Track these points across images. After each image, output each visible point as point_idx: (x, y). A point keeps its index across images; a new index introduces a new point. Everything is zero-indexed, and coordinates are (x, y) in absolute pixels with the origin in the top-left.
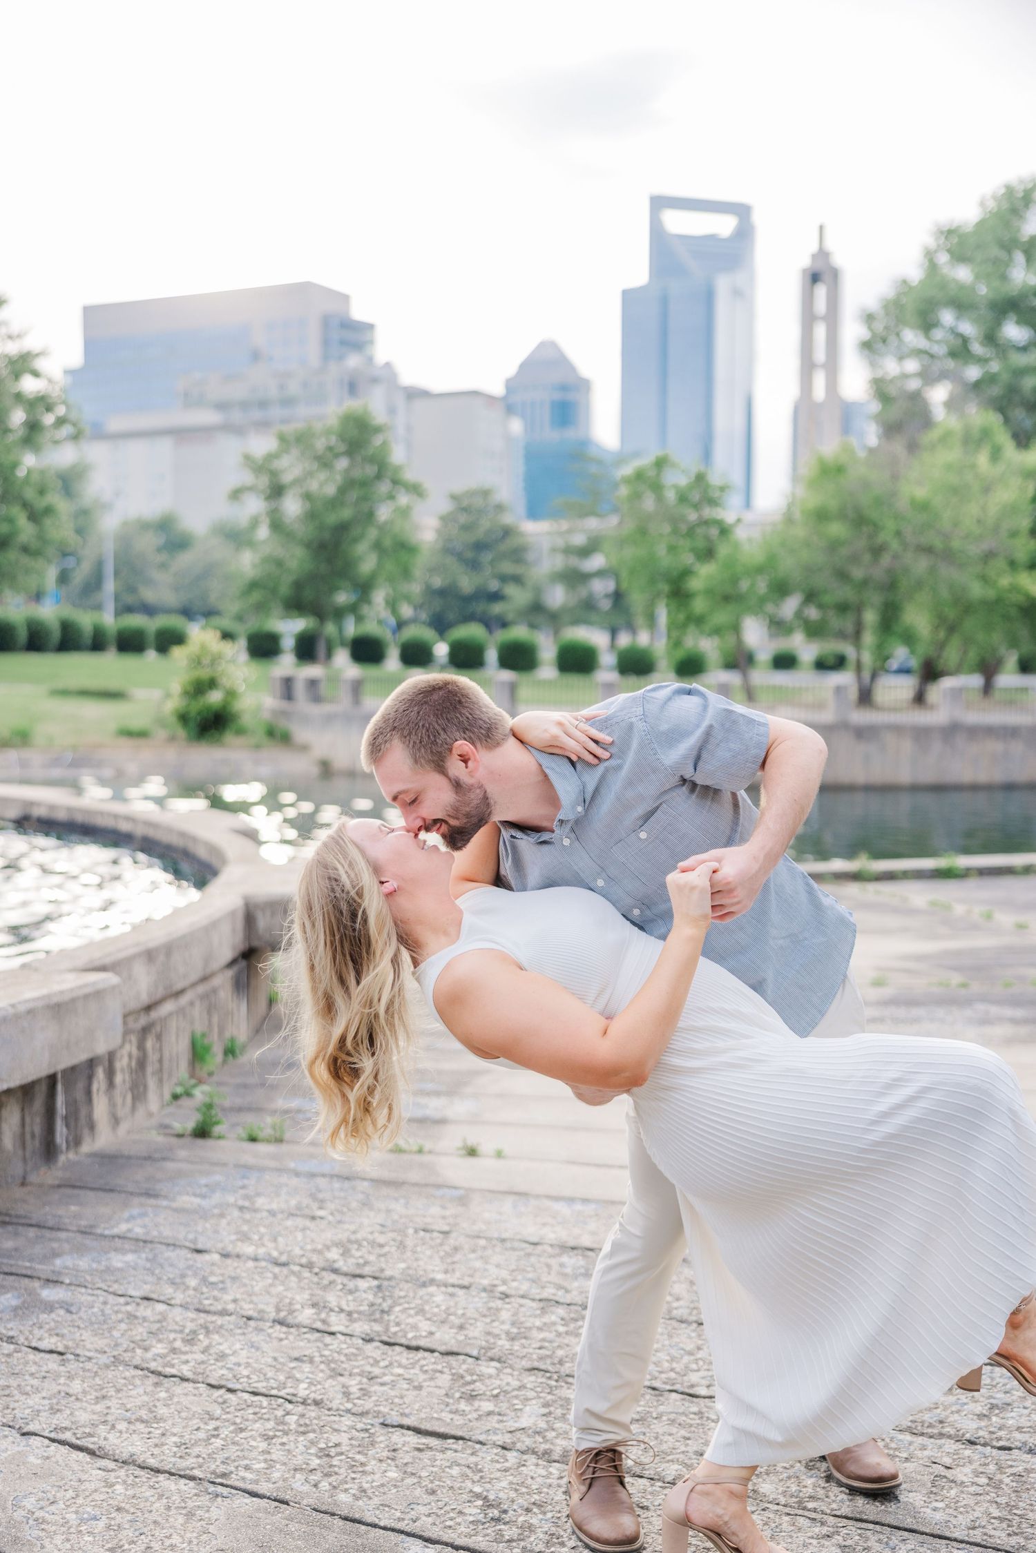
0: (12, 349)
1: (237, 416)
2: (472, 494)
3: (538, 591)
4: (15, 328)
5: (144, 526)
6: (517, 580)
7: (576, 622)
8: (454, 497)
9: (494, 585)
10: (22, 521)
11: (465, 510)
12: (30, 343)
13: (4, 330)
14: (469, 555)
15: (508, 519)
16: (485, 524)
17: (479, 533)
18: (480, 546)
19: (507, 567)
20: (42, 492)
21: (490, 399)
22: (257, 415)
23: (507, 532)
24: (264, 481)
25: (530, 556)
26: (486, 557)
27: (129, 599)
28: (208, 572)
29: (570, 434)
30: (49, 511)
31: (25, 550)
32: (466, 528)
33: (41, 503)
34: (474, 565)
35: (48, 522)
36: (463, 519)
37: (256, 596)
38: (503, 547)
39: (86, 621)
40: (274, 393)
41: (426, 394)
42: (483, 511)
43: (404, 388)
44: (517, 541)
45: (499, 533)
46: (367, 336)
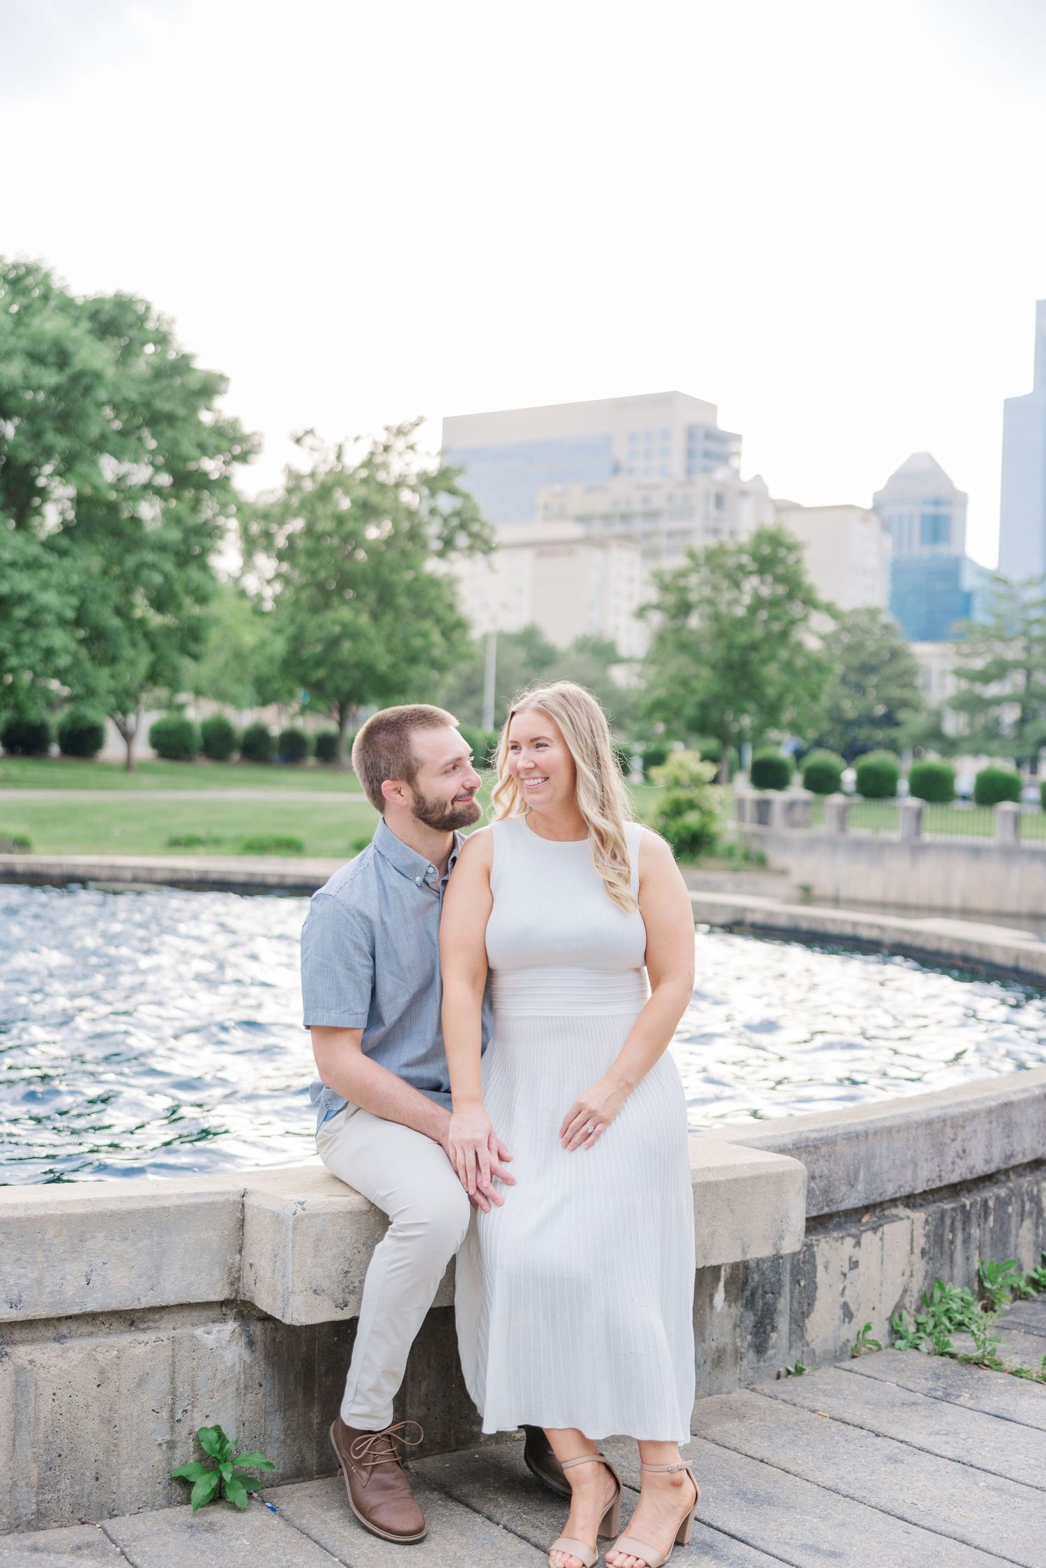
1: (598, 529)
2: (857, 613)
3: (938, 715)
6: (910, 705)
9: (881, 710)
11: (849, 631)
14: (855, 679)
15: (894, 641)
16: (871, 646)
17: (865, 655)
18: (865, 669)
19: (895, 692)
21: (866, 513)
22: (619, 528)
23: (895, 654)
24: (671, 599)
25: (919, 681)
26: (873, 680)
29: (942, 550)
32: (852, 649)
36: (847, 639)
38: (888, 671)
40: (637, 506)
41: (796, 508)
42: (867, 632)
43: (774, 501)
44: (904, 664)
45: (886, 655)
46: (733, 447)
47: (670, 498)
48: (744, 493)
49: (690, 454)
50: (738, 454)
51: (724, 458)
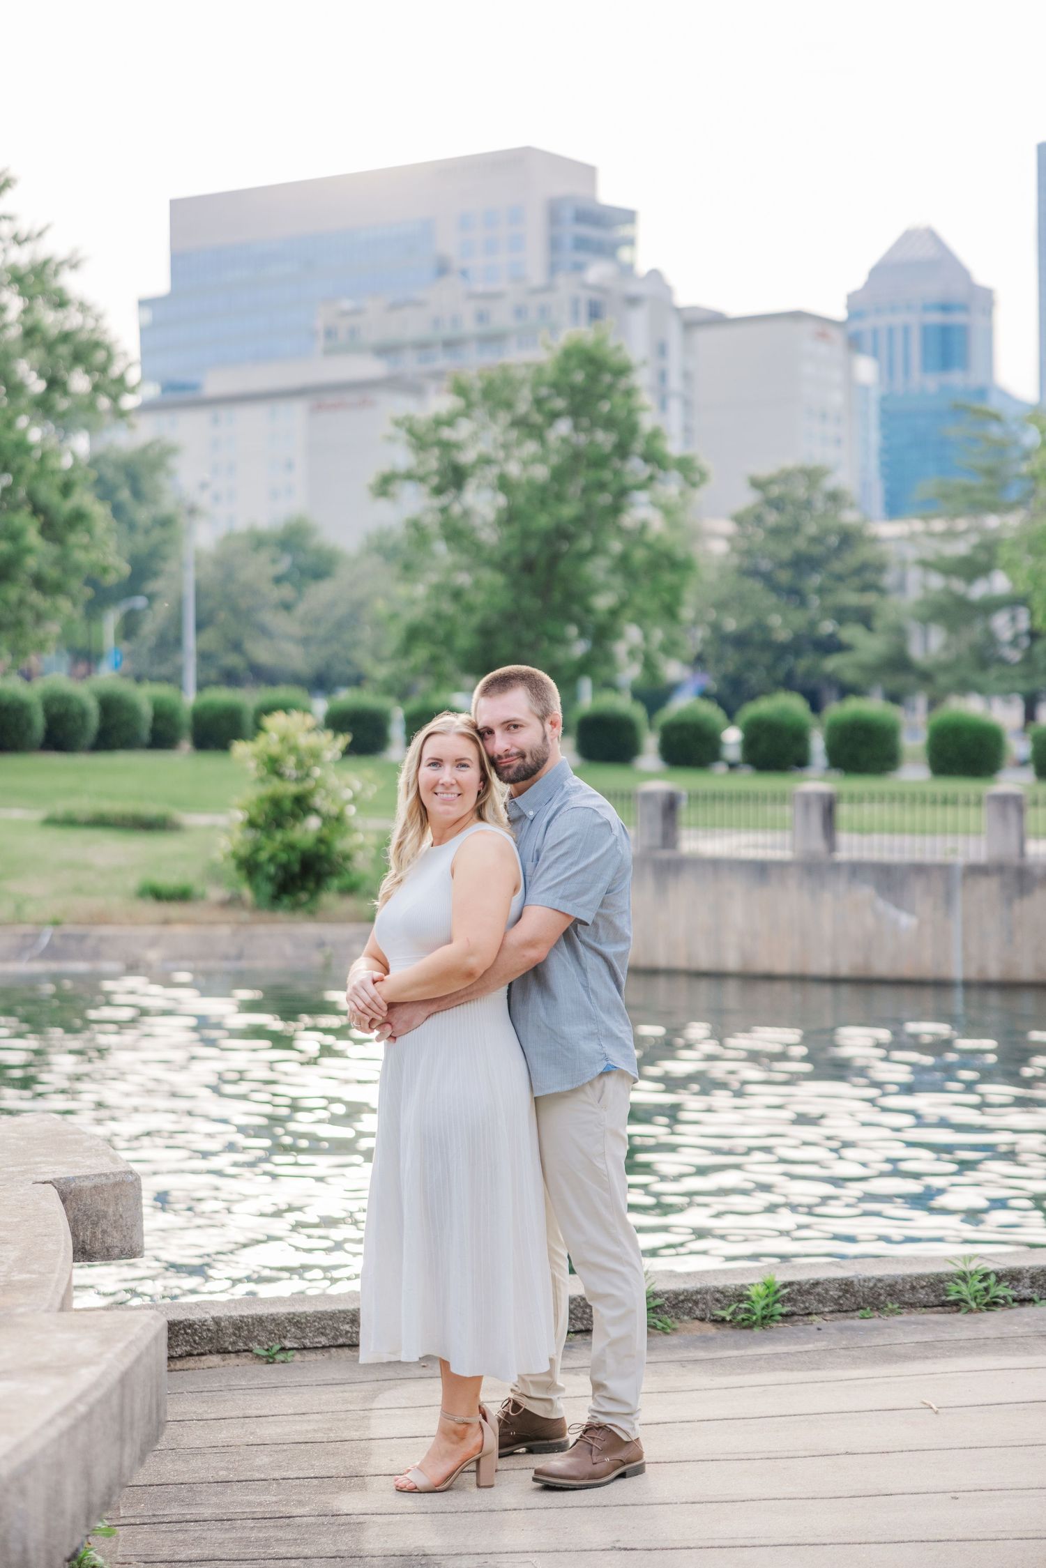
0: (21, 257)
1: (408, 364)
2: (786, 477)
4: (24, 226)
5: (258, 541)
6: (865, 618)
7: (964, 688)
8: (757, 484)
9: (827, 627)
10: (32, 537)
11: (776, 504)
12: (52, 247)
13: (6, 228)
14: (784, 577)
15: (849, 517)
16: (811, 527)
17: (800, 543)
18: (803, 563)
19: (850, 598)
20: (66, 489)
21: (823, 324)
23: (849, 538)
25: (888, 580)
26: (813, 580)
27: (232, 660)
28: (355, 613)
30: (78, 518)
31: (39, 582)
32: (776, 532)
33: (66, 507)
34: (795, 595)
35: (76, 538)
36: (772, 518)
37: (421, 653)
38: (837, 566)
39: (144, 697)
40: (469, 326)
41: (716, 320)
42: (808, 505)
43: (679, 311)
44: (864, 553)
45: (833, 540)
46: (624, 231)
47: (519, 312)
48: (633, 301)
49: (554, 245)
50: (631, 242)
51: (607, 250)
